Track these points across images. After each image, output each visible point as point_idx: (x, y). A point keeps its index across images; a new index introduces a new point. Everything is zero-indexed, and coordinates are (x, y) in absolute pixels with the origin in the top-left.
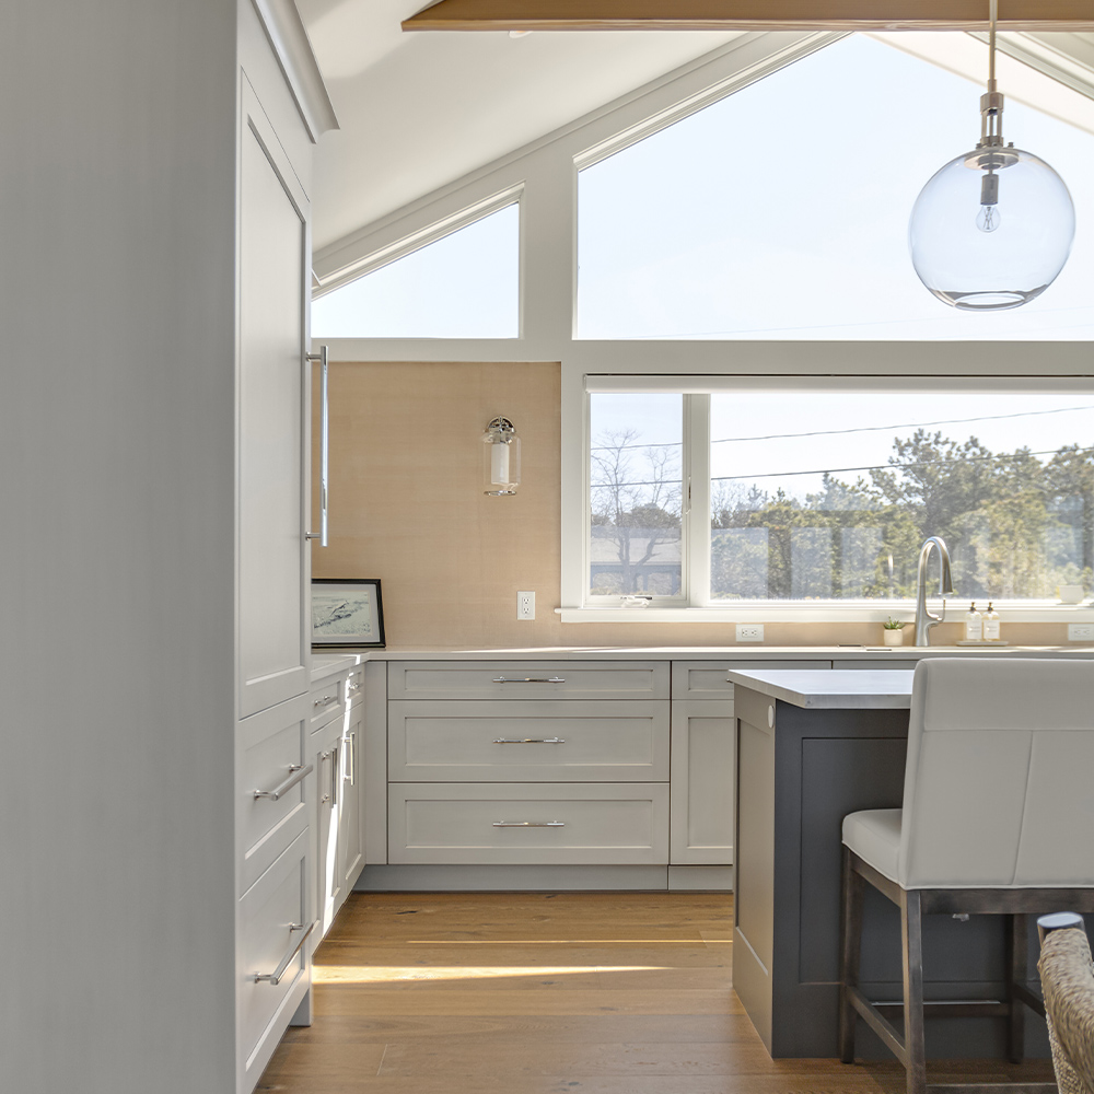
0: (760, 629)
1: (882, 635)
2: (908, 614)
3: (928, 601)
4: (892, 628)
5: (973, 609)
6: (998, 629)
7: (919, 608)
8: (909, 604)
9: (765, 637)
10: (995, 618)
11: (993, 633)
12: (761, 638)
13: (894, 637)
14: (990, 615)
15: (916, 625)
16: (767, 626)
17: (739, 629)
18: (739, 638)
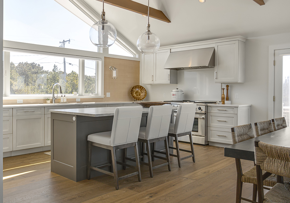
0: (22, 101)
1: (46, 101)
2: (51, 97)
3: (54, 95)
4: (48, 100)
5: (62, 96)
6: (66, 100)
7: (53, 96)
8: (51, 95)
9: (23, 102)
10: (65, 98)
11: (65, 101)
12: (22, 103)
13: (49, 102)
14: (62, 97)
15: (52, 100)
16: (23, 100)
17: (18, 101)
18: (18, 103)
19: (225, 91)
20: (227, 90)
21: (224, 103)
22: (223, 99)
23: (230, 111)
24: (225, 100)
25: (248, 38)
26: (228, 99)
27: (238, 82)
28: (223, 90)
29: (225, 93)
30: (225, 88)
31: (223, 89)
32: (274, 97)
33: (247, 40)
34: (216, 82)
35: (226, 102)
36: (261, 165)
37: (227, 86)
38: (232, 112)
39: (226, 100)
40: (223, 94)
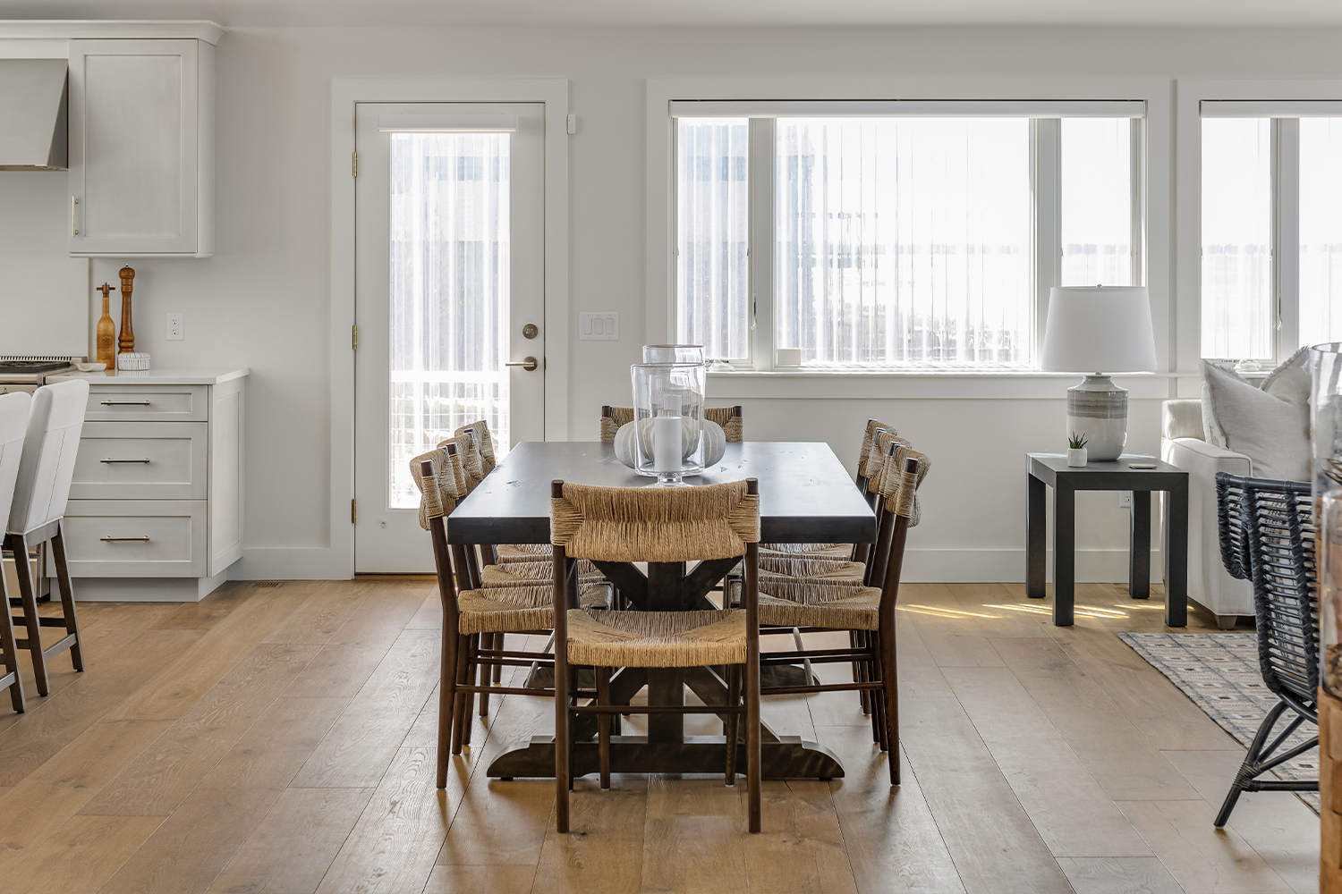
19: (116, 298)
20: (127, 294)
21: (112, 367)
22: (105, 342)
23: (172, 408)
24: (117, 349)
25: (232, 29)
26: (127, 344)
27: (197, 256)
28: (106, 295)
29: (116, 314)
30: (116, 282)
31: (106, 290)
32: (355, 329)
33: (225, 36)
34: (75, 254)
35: (124, 359)
36: (566, 545)
37: (127, 274)
38: (180, 413)
39: (122, 349)
40: (106, 318)
